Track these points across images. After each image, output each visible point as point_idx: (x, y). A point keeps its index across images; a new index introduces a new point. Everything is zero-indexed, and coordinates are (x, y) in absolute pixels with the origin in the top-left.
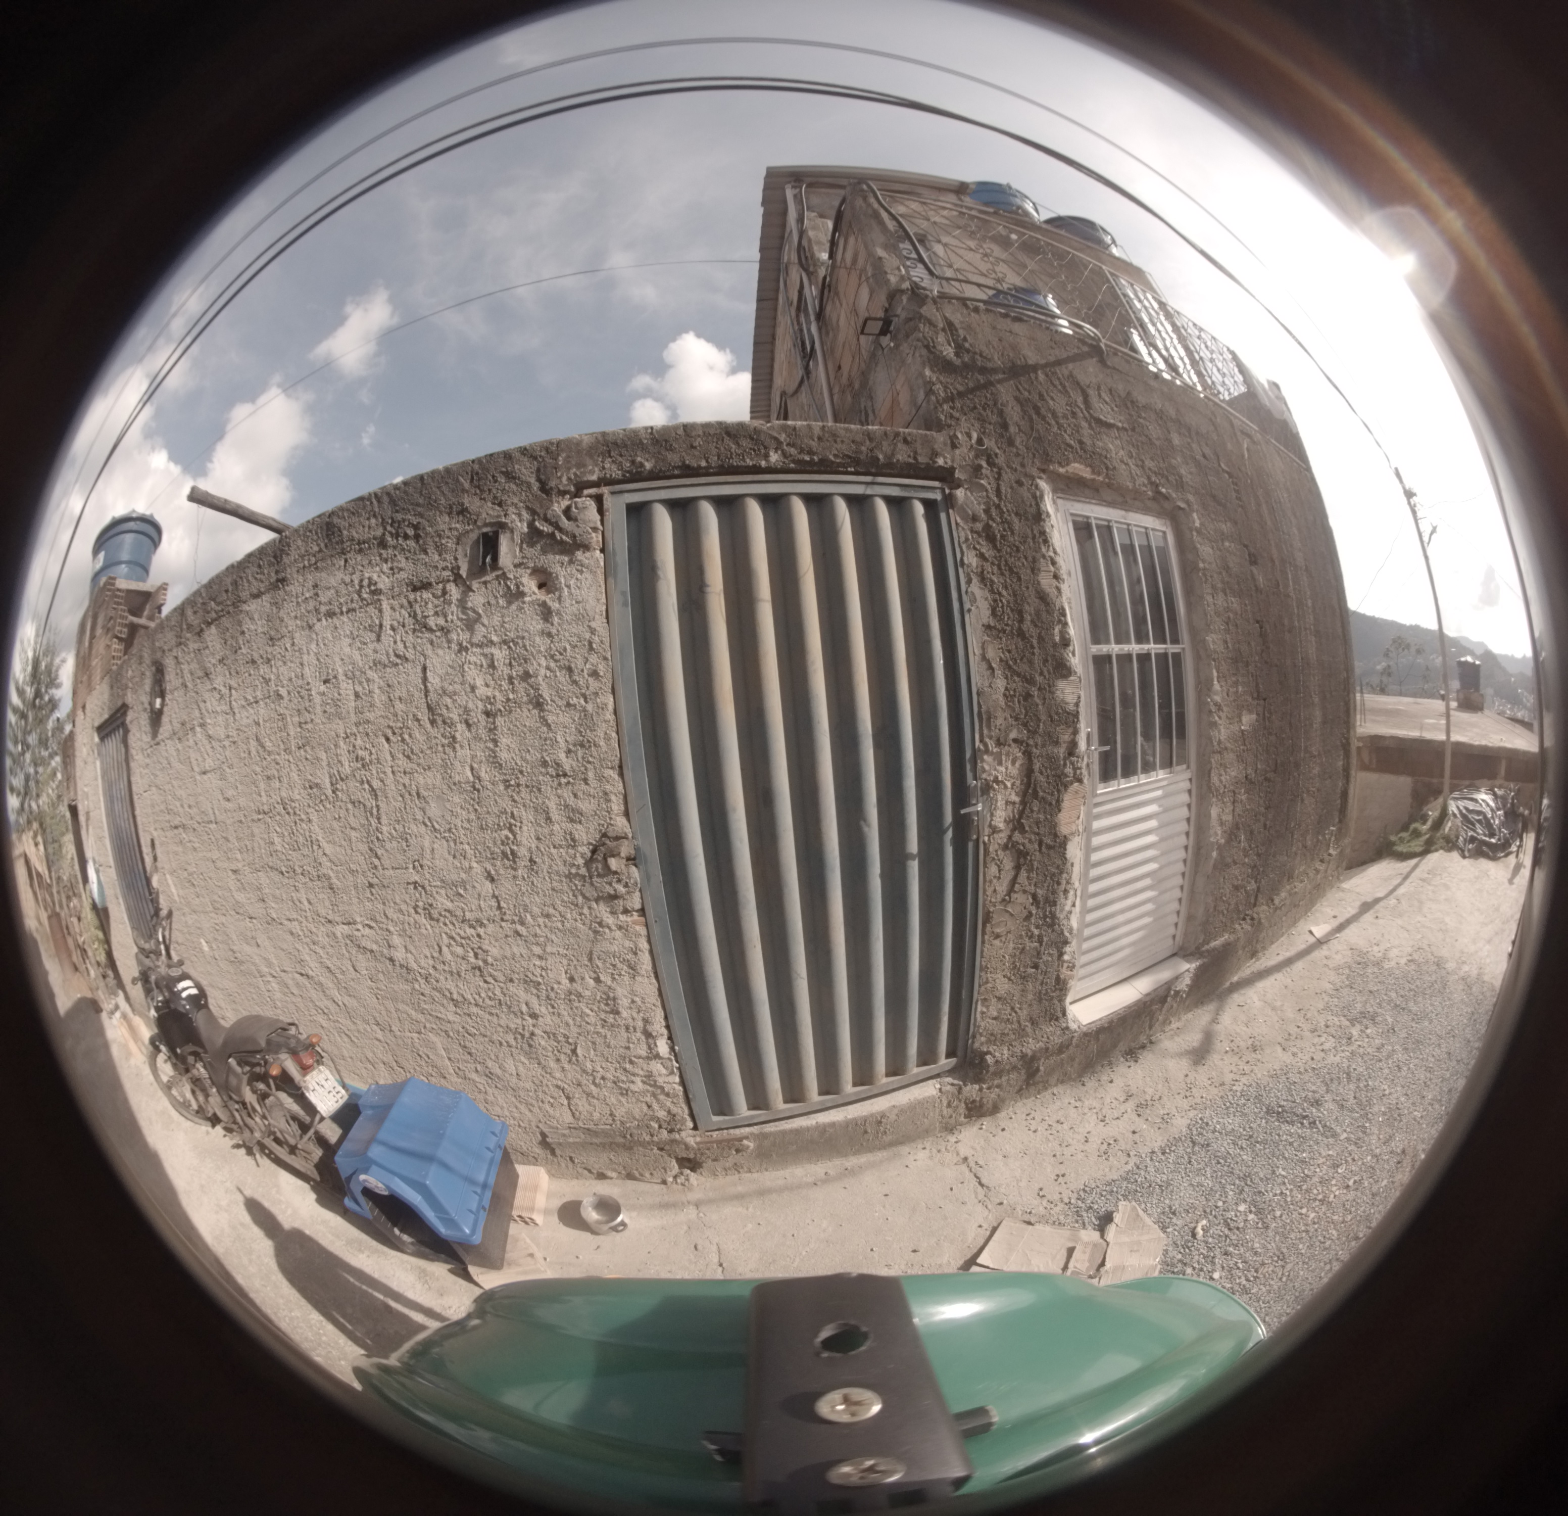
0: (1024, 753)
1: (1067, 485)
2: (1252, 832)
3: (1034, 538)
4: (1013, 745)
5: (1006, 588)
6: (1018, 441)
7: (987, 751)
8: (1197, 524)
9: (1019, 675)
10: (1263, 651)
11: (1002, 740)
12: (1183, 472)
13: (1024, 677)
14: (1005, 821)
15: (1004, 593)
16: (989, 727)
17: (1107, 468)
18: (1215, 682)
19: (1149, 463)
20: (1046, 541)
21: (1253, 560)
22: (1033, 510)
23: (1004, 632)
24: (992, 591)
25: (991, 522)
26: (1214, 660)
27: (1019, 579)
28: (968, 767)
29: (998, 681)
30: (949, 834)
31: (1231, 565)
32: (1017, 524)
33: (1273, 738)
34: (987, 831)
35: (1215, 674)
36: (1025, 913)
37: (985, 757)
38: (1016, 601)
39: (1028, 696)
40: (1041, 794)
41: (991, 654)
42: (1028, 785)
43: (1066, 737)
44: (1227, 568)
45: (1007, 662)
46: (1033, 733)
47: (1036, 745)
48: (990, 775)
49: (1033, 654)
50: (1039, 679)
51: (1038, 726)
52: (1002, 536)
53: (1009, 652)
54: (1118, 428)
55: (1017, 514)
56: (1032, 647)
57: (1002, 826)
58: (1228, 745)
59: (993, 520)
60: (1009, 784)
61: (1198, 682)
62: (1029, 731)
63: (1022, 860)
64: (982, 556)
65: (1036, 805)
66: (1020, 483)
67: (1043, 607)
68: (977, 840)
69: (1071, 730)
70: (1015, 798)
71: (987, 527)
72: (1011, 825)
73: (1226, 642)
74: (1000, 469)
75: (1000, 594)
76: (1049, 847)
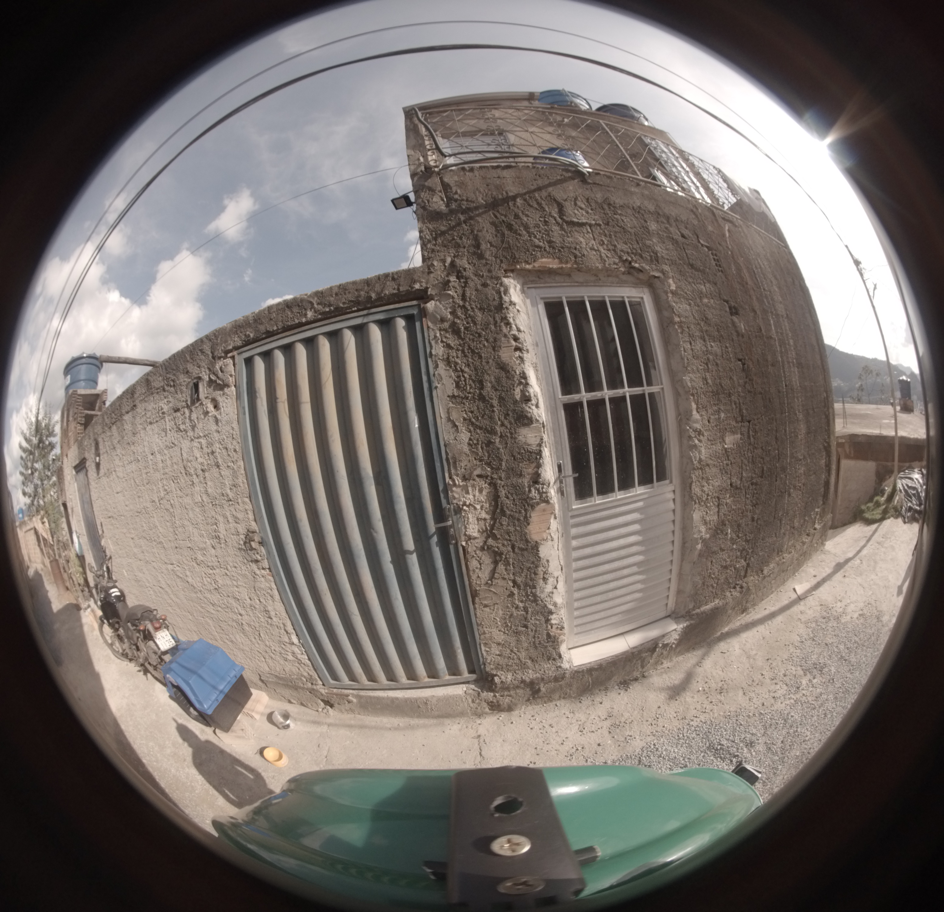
0: (490, 484)
1: (539, 277)
2: (739, 526)
3: (495, 323)
4: (477, 479)
5: (468, 365)
6: (487, 255)
7: (455, 485)
8: (673, 287)
9: (481, 428)
10: (745, 383)
11: (467, 477)
12: (658, 249)
13: (486, 429)
14: (479, 531)
15: (466, 369)
16: (455, 468)
17: (576, 257)
18: (694, 412)
19: (620, 246)
20: (508, 324)
21: (734, 311)
22: (496, 303)
23: (467, 398)
24: (456, 370)
25: (456, 320)
26: (693, 395)
27: (480, 357)
28: (442, 495)
29: (462, 435)
30: (435, 539)
31: (710, 316)
32: (480, 316)
33: (759, 451)
34: (463, 538)
35: (694, 406)
36: (508, 593)
37: (454, 489)
38: (477, 374)
39: (489, 443)
40: (508, 512)
41: (454, 416)
42: (496, 507)
43: (529, 471)
44: (706, 320)
45: (470, 420)
46: (496, 469)
47: (500, 479)
48: (460, 501)
49: (493, 411)
50: (498, 429)
51: (501, 465)
52: (466, 328)
53: (472, 412)
54: (590, 225)
55: (480, 309)
56: (492, 406)
57: (476, 534)
58: (710, 462)
59: (459, 318)
60: (478, 507)
61: (679, 414)
62: (492, 468)
63: (498, 558)
64: (448, 346)
65: (505, 521)
66: (485, 285)
67: (503, 374)
68: (456, 545)
69: (534, 465)
70: (484, 515)
71: (453, 324)
72: (485, 534)
73: (705, 379)
74: (467, 278)
75: (462, 371)
76: (522, 550)
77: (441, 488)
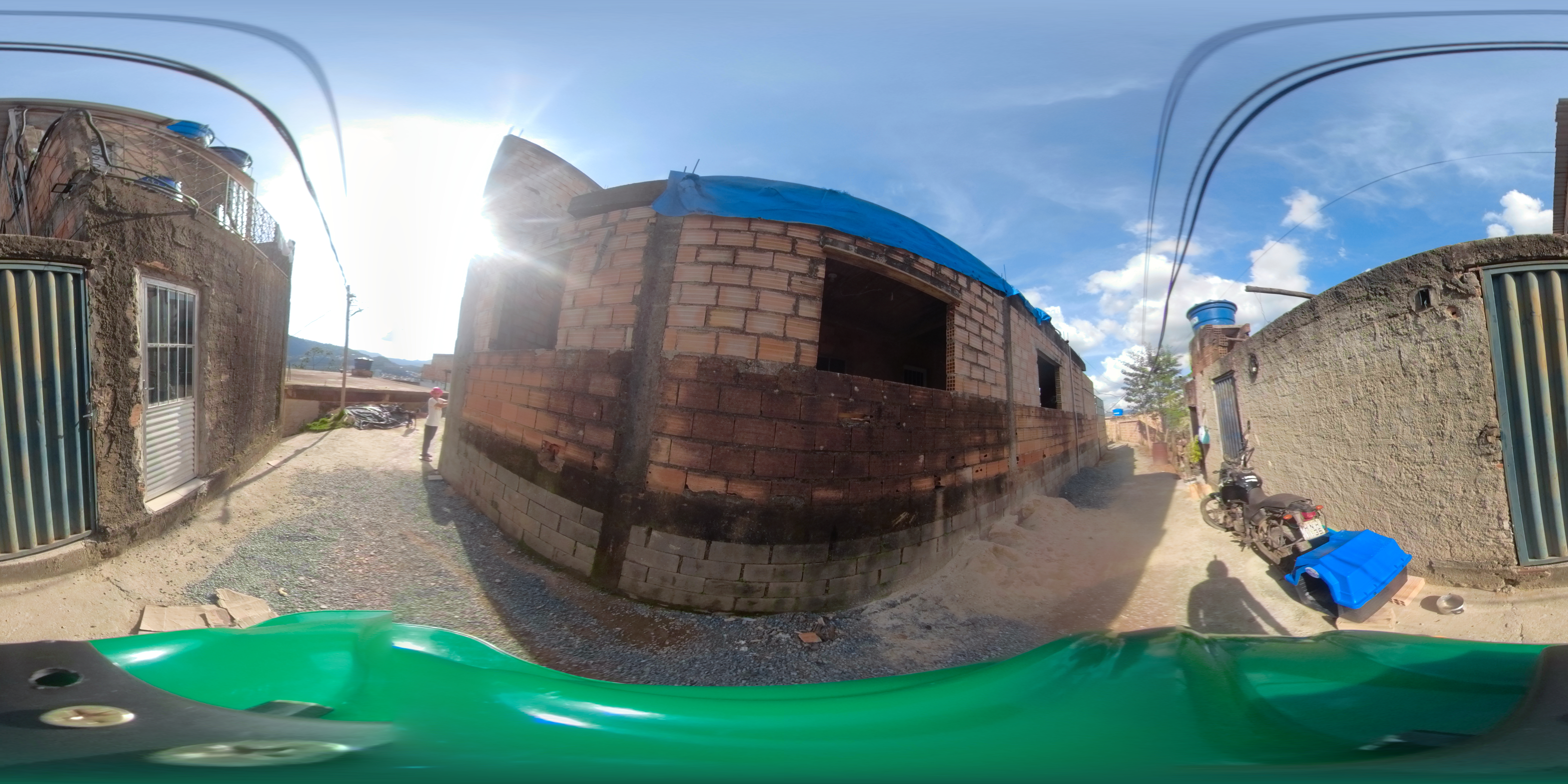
0: (113, 390)
1: (149, 271)
3: (127, 294)
4: (108, 387)
5: (109, 316)
6: (128, 249)
7: (94, 391)
8: (214, 294)
9: (111, 355)
11: (101, 384)
13: (114, 356)
14: (104, 421)
15: (108, 318)
16: (96, 379)
17: (173, 265)
18: (209, 361)
19: (197, 265)
20: (132, 296)
22: (129, 282)
23: (106, 336)
24: (102, 317)
25: (106, 285)
26: (209, 351)
27: (116, 312)
28: (86, 395)
29: (101, 357)
30: (78, 427)
31: (226, 312)
32: (119, 287)
33: (237, 385)
34: (96, 425)
35: (209, 358)
36: (117, 462)
37: (94, 393)
38: (113, 322)
39: (115, 365)
40: (121, 408)
41: (99, 345)
42: (115, 405)
43: (133, 383)
44: (224, 313)
45: (106, 349)
46: (117, 381)
47: (119, 387)
48: (96, 400)
49: (120, 346)
50: (121, 357)
51: (120, 378)
52: (110, 292)
53: (108, 345)
54: (186, 247)
55: (119, 282)
56: (119, 343)
57: (102, 423)
58: (214, 388)
60: (105, 404)
61: (200, 360)
62: (115, 380)
63: (113, 439)
64: (99, 301)
65: (118, 414)
66: (125, 270)
67: (126, 325)
68: (90, 430)
69: (135, 380)
70: (108, 410)
71: (104, 287)
72: (107, 423)
73: (216, 345)
74: (115, 261)
75: (106, 319)
76: (126, 432)
77: (86, 391)
